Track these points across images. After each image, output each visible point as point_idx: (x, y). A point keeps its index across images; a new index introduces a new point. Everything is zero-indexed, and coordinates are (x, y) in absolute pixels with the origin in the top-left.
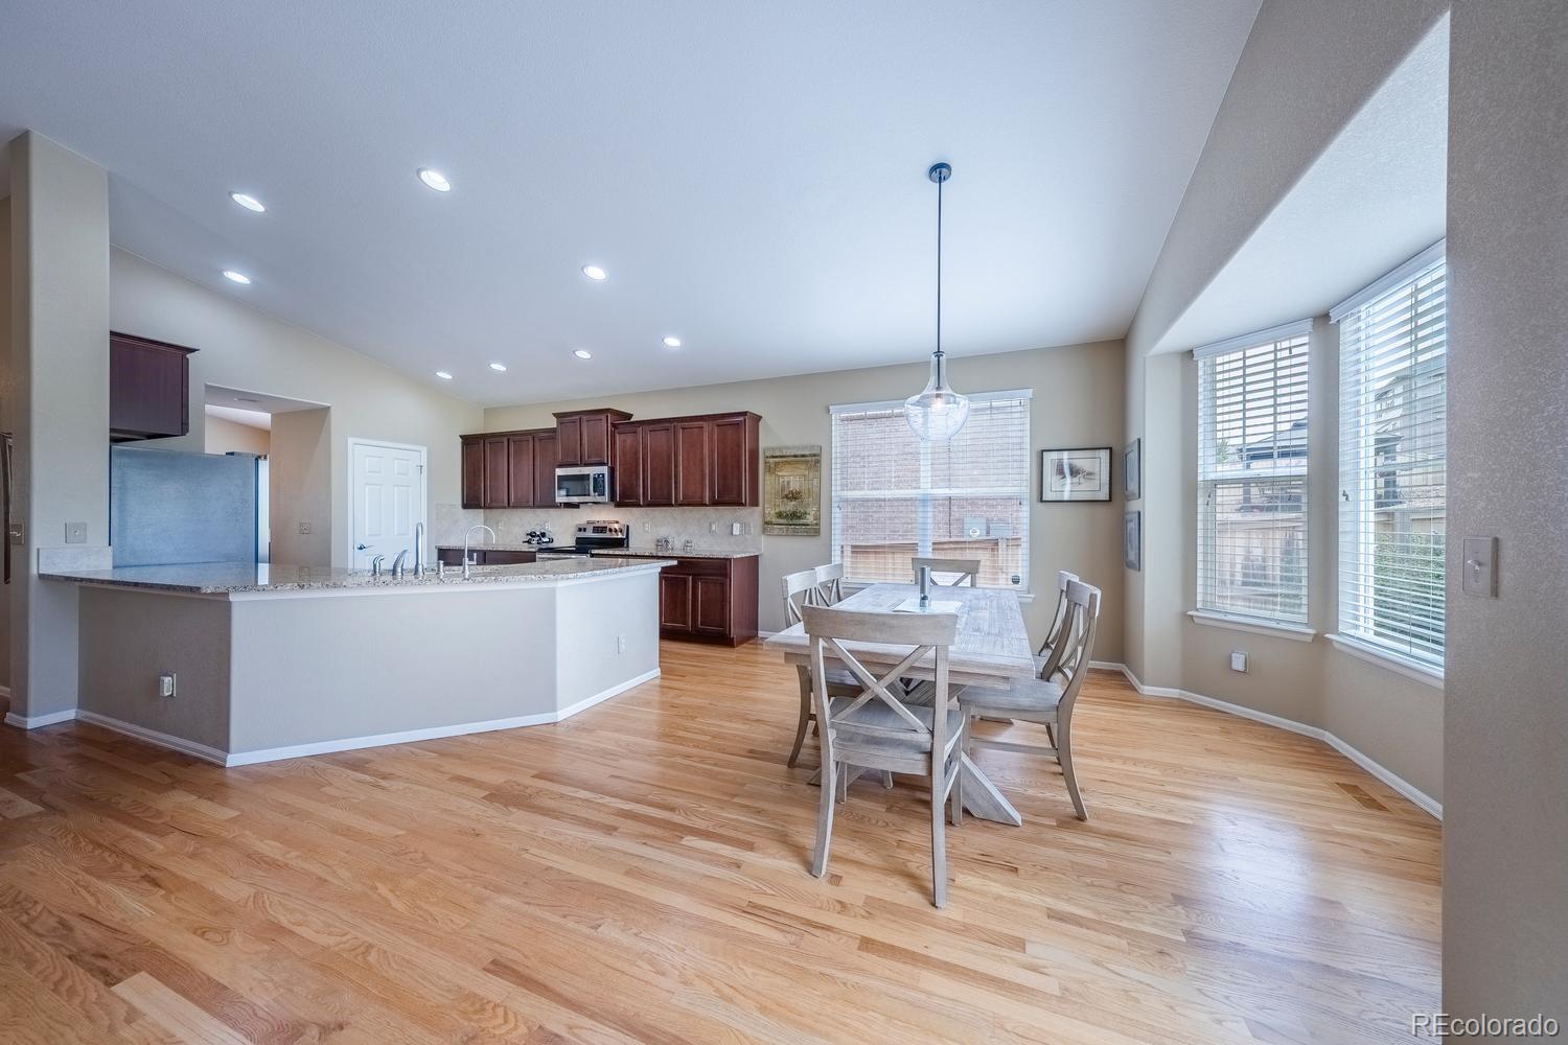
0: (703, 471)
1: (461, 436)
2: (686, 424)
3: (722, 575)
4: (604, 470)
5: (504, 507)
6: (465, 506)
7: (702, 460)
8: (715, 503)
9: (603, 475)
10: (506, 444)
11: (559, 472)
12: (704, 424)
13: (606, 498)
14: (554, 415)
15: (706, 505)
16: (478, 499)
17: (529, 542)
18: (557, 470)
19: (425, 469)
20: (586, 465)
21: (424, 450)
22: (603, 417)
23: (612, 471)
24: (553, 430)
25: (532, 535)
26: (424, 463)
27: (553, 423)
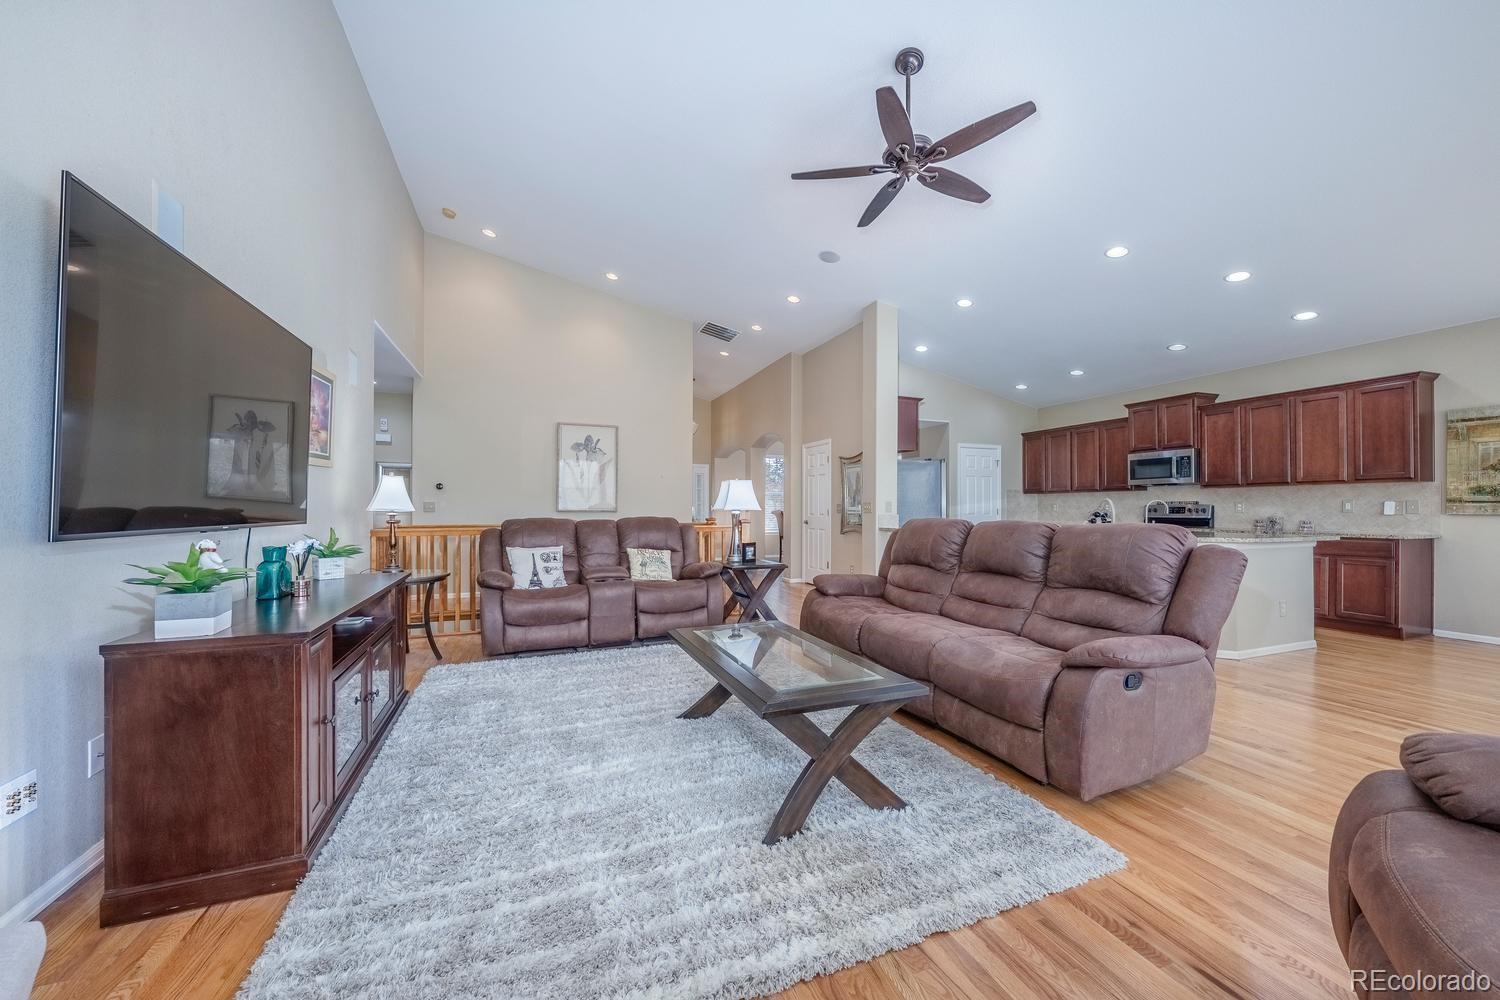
0: (1337, 445)
1: (1023, 434)
2: (1304, 398)
3: (1385, 558)
4: (1192, 452)
5: (1067, 491)
6: (1026, 492)
7: (1336, 433)
8: (1357, 479)
9: (1189, 458)
10: (1068, 437)
11: (1131, 457)
12: (1341, 394)
13: (1193, 479)
14: (1126, 406)
15: (1343, 482)
16: (1040, 485)
17: (1092, 521)
18: (1129, 456)
19: (1000, 463)
20: (1165, 449)
21: (999, 448)
22: (1187, 402)
23: (1199, 454)
24: (1126, 420)
25: (1096, 515)
26: (999, 458)
27: (1125, 414)
